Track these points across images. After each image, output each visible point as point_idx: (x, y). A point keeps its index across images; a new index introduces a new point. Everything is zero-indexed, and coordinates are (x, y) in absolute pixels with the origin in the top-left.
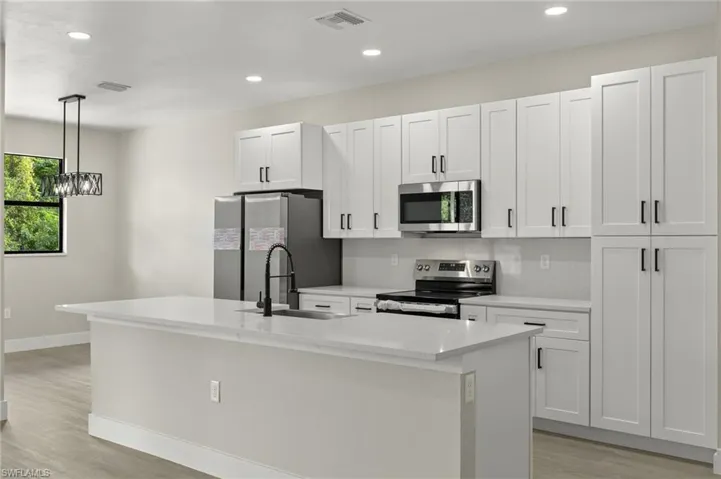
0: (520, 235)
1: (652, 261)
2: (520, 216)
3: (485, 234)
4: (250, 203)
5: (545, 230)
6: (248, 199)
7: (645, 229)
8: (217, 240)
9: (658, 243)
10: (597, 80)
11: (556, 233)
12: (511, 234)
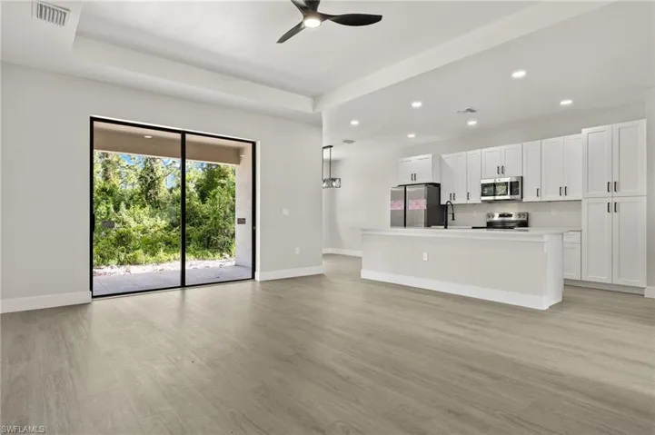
0: (543, 200)
1: (613, 208)
2: (543, 191)
3: (524, 200)
4: (408, 190)
5: (556, 197)
6: (407, 188)
7: (609, 194)
8: (392, 205)
9: (616, 200)
10: (585, 131)
11: (561, 198)
12: (538, 199)
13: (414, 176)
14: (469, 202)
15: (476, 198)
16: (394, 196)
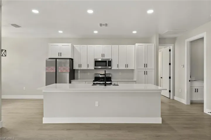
0: (119, 69)
1: (146, 73)
2: (119, 65)
3: (112, 69)
4: (58, 61)
5: (124, 68)
6: (57, 60)
7: (144, 68)
8: (46, 69)
9: (147, 70)
10: (137, 44)
11: (126, 69)
12: (118, 69)
13: (60, 54)
14: (88, 68)
15: (92, 67)
16: (48, 64)
